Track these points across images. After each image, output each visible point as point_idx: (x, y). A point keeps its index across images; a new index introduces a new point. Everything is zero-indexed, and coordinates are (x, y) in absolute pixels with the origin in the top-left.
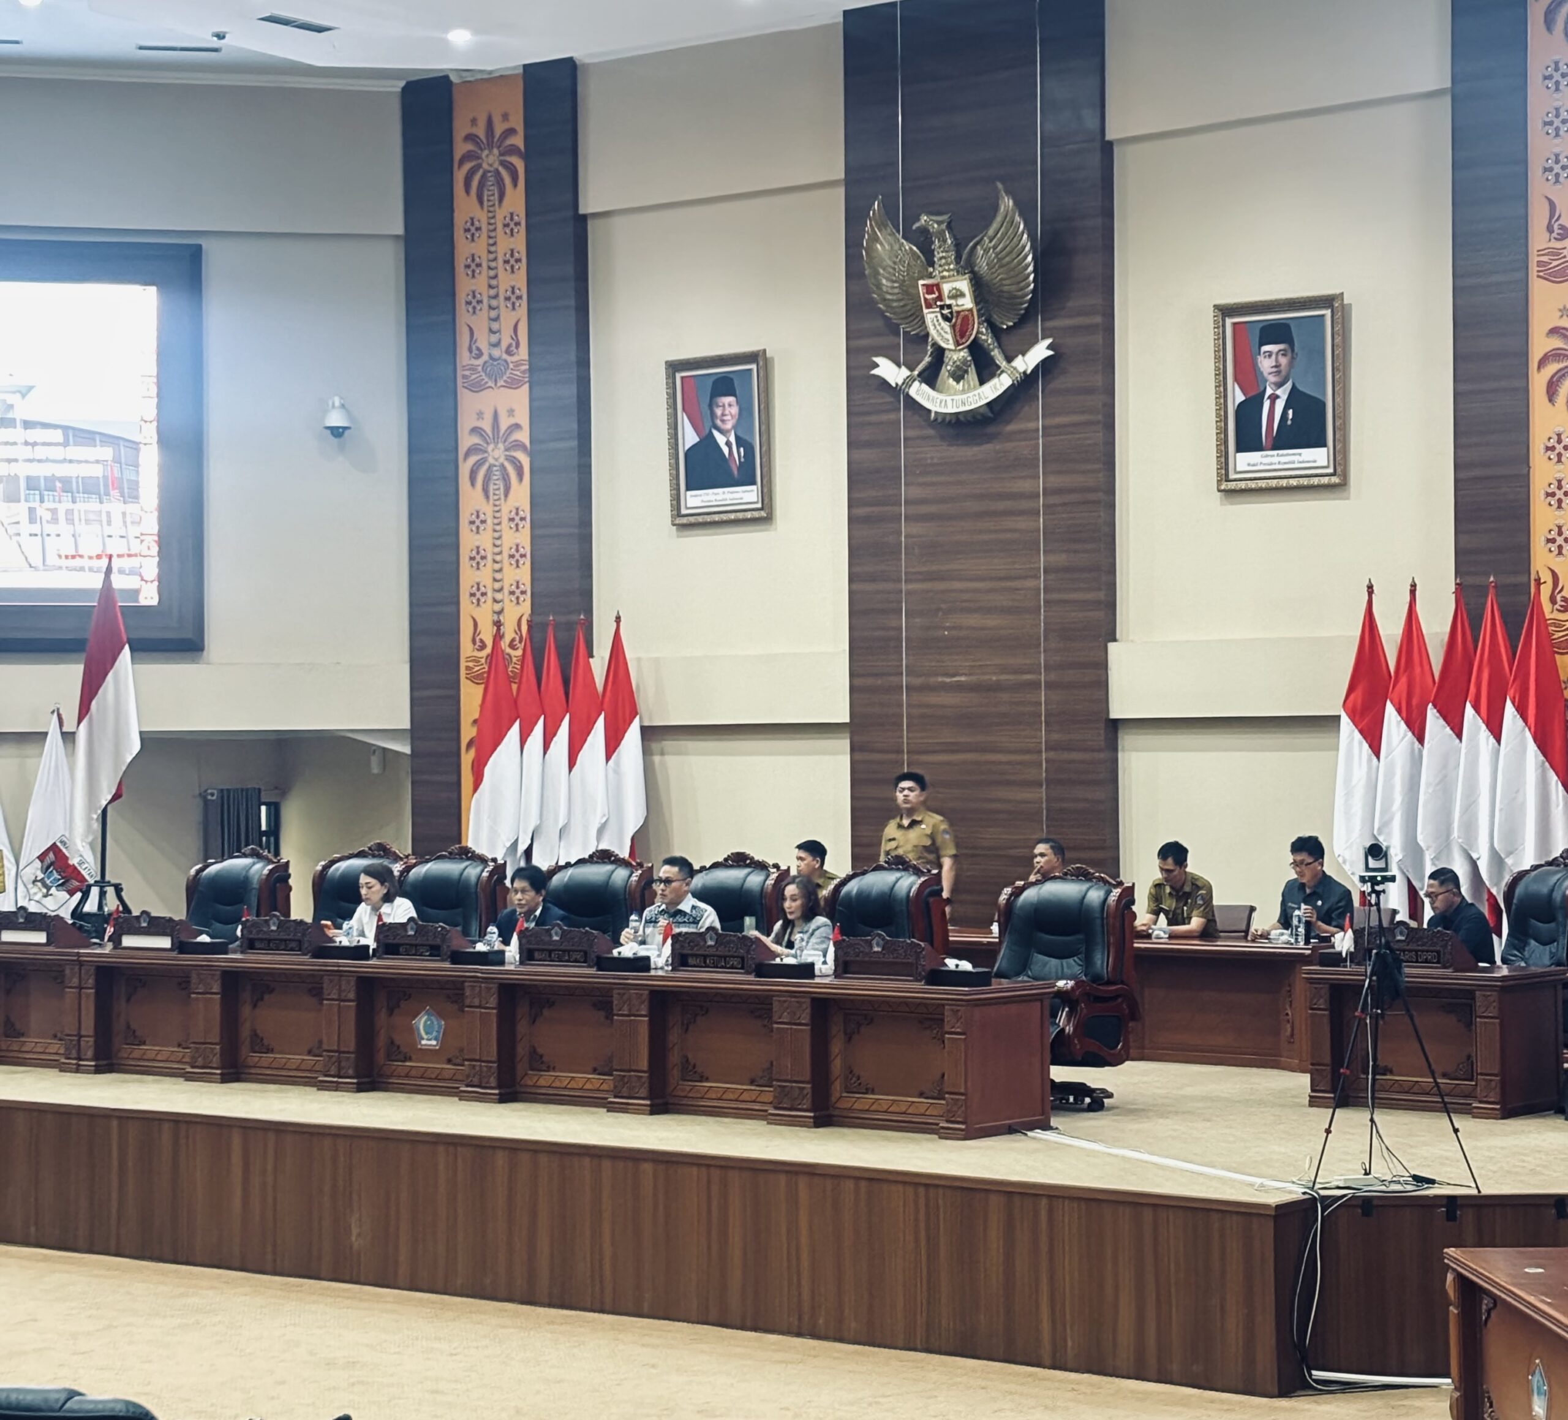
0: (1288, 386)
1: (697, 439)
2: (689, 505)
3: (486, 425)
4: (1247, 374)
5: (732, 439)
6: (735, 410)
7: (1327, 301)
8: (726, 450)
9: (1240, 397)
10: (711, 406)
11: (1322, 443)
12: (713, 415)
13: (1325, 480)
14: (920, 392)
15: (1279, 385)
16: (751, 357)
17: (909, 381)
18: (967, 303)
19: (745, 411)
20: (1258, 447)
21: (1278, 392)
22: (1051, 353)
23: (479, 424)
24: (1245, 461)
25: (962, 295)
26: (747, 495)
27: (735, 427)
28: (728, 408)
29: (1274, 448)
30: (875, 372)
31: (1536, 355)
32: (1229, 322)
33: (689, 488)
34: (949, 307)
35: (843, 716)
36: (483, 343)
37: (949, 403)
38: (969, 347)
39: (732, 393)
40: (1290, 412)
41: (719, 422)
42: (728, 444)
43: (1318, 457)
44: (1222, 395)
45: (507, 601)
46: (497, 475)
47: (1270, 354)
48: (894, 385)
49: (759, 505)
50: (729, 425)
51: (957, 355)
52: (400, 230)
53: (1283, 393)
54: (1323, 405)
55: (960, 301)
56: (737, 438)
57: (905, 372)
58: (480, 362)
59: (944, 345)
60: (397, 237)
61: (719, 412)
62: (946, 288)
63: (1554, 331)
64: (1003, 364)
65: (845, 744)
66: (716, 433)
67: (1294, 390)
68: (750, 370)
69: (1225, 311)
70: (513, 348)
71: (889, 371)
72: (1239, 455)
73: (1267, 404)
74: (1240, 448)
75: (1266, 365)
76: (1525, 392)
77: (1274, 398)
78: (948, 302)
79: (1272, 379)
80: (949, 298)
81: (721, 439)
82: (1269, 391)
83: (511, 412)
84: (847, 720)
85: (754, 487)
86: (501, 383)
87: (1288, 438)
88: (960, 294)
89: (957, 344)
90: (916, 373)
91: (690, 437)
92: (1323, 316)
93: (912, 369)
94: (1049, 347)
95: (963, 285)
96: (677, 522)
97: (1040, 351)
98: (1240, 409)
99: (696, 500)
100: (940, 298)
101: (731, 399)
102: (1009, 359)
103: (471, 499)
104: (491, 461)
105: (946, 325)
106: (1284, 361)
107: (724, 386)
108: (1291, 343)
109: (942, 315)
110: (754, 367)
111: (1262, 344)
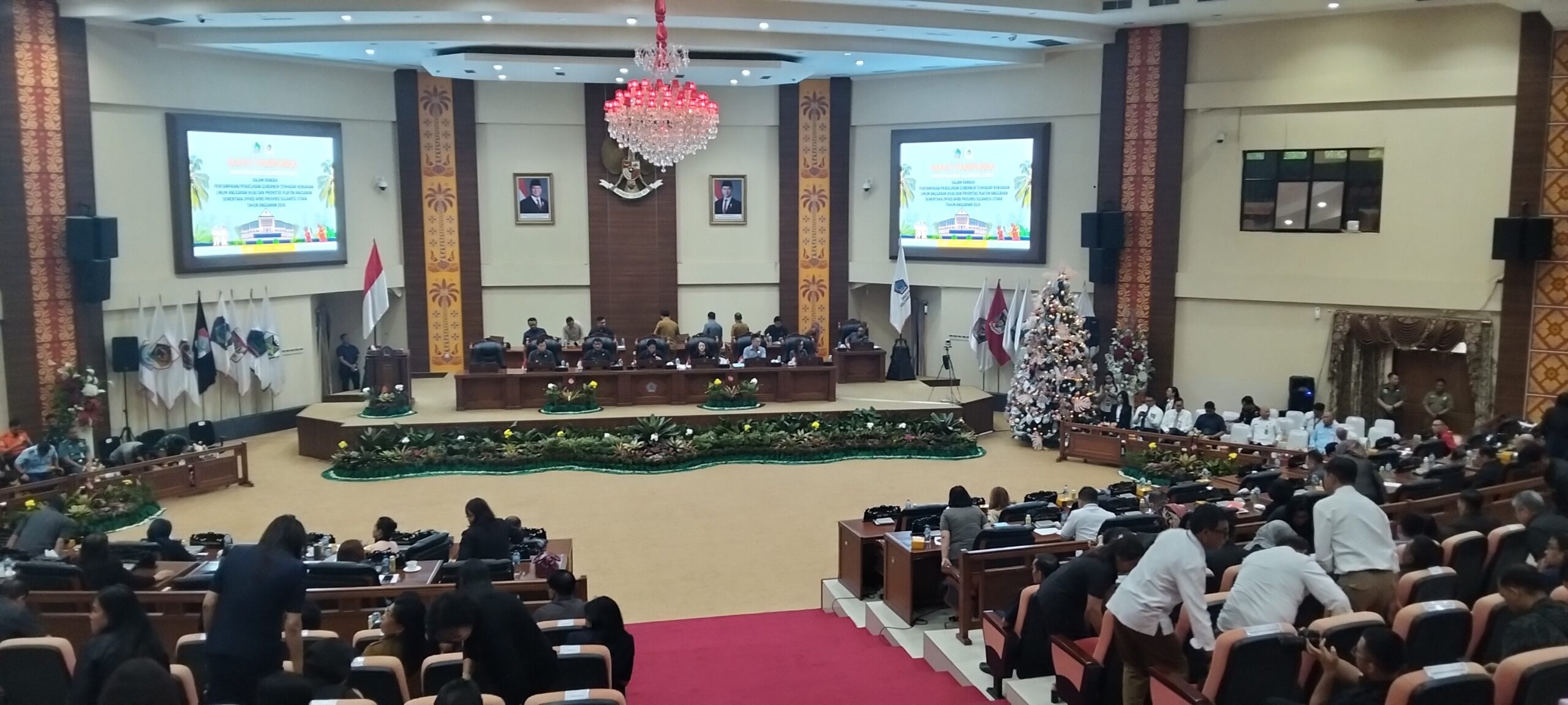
0: (731, 197)
1: (525, 198)
3: (436, 188)
4: (719, 193)
5: (539, 199)
6: (540, 190)
7: (743, 177)
8: (536, 202)
9: (716, 200)
10: (531, 188)
11: (740, 213)
12: (531, 191)
14: (617, 191)
15: (728, 197)
16: (549, 175)
17: (614, 188)
18: (638, 168)
19: (545, 191)
20: (721, 213)
22: (662, 184)
23: (432, 187)
26: (545, 217)
27: (540, 196)
28: (538, 189)
29: (726, 214)
30: (601, 184)
31: (800, 196)
32: (714, 179)
33: (521, 212)
34: (633, 168)
36: (433, 159)
37: (630, 196)
38: (636, 179)
39: (539, 185)
40: (731, 205)
41: (534, 194)
43: (739, 217)
44: (711, 198)
45: (446, 246)
46: (440, 204)
48: (607, 188)
50: (538, 194)
51: (631, 181)
52: (395, 120)
53: (729, 199)
54: (740, 203)
55: (636, 167)
56: (541, 199)
57: (612, 186)
58: (432, 166)
59: (628, 178)
60: (394, 122)
61: (533, 190)
62: (633, 163)
63: (805, 190)
64: (647, 187)
65: (588, 291)
66: (533, 197)
67: (732, 199)
68: (546, 179)
69: (713, 176)
70: (447, 163)
71: (604, 183)
72: (716, 215)
73: (724, 202)
74: (716, 213)
75: (724, 192)
76: (797, 204)
77: (726, 201)
79: (726, 195)
80: (634, 166)
81: (534, 199)
82: (725, 199)
83: (446, 184)
84: (589, 284)
85: (548, 215)
86: (442, 174)
87: (730, 211)
88: (636, 165)
90: (616, 185)
91: (522, 197)
93: (614, 184)
94: (662, 182)
95: (638, 163)
96: (517, 223)
97: (658, 183)
98: (716, 203)
99: (524, 217)
100: (630, 165)
101: (539, 187)
102: (648, 184)
103: (428, 212)
104: (438, 200)
105: (630, 174)
106: (729, 191)
107: (536, 182)
108: (732, 187)
109: (630, 170)
111: (723, 185)
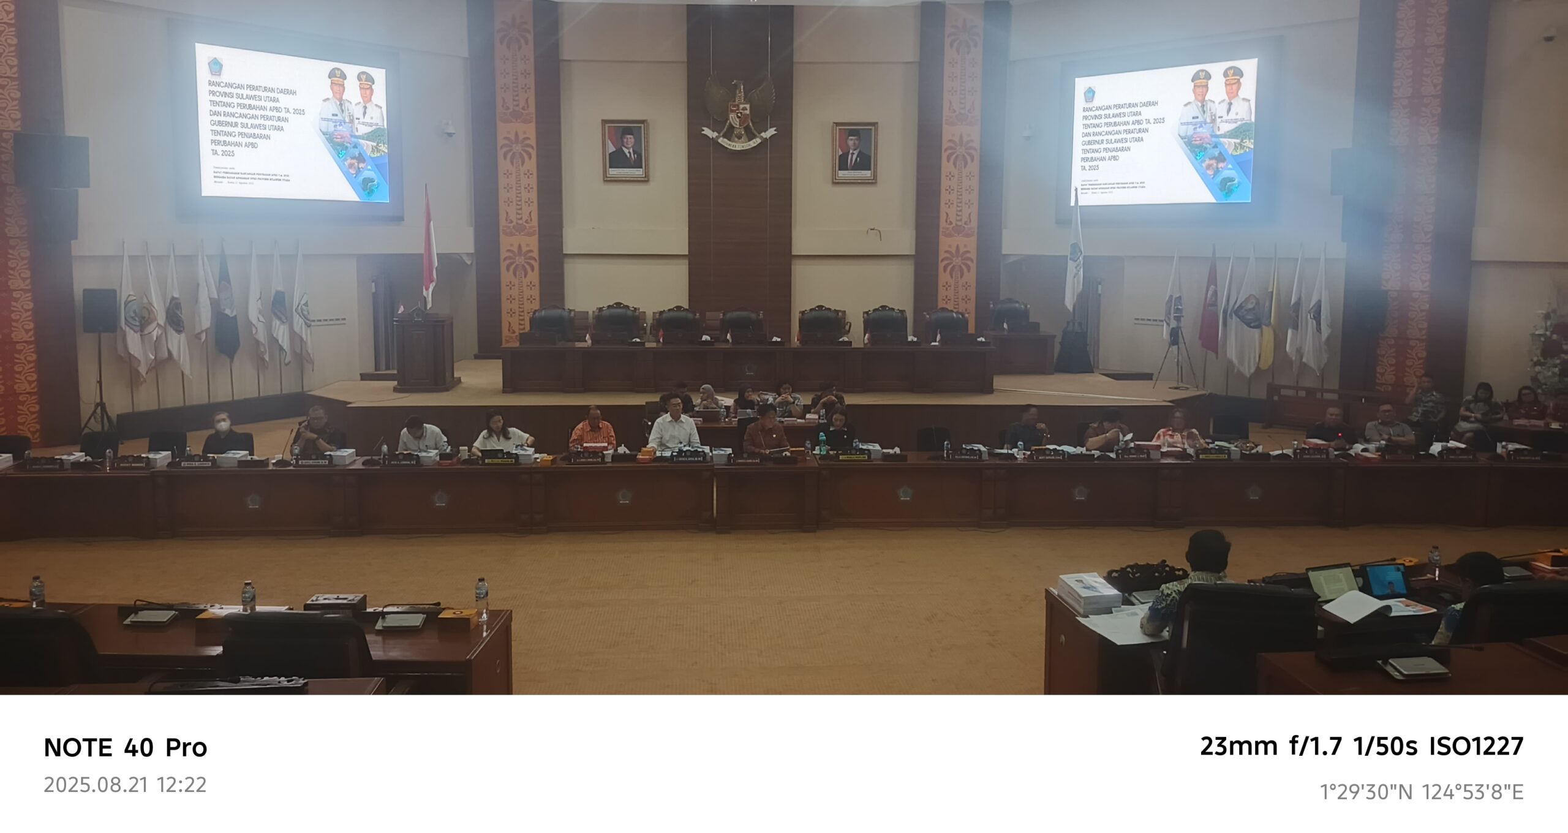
0: (858, 151)
1: (614, 149)
2: (611, 173)
3: (512, 136)
4: (844, 145)
5: (631, 151)
6: (633, 140)
7: (875, 124)
8: (628, 155)
9: (841, 153)
10: (622, 138)
11: (870, 169)
12: (623, 141)
13: (870, 181)
14: (723, 141)
15: (855, 150)
16: (643, 122)
17: (718, 137)
18: (748, 112)
19: (638, 142)
20: (847, 169)
21: (854, 152)
22: (776, 132)
23: (508, 136)
24: (841, 173)
25: (747, 109)
26: (639, 172)
27: (633, 147)
28: (630, 140)
29: (852, 170)
30: (703, 132)
31: (944, 148)
33: (611, 167)
34: (741, 113)
35: (685, 251)
37: (737, 147)
38: (744, 128)
39: (632, 134)
40: (858, 159)
41: (625, 144)
42: (629, 152)
43: (867, 174)
45: (523, 205)
46: (518, 156)
47: (852, 139)
48: (711, 137)
49: (644, 176)
50: (630, 146)
51: (740, 130)
52: (467, 56)
53: (856, 152)
54: (870, 157)
55: (746, 112)
56: (633, 151)
57: (715, 134)
58: (509, 111)
59: (735, 126)
60: (466, 58)
61: (625, 140)
62: (742, 106)
63: (951, 140)
64: (758, 135)
65: (686, 262)
66: (624, 149)
67: (860, 152)
68: (640, 126)
69: (837, 124)
70: (526, 108)
71: (707, 132)
72: (839, 172)
73: (850, 156)
74: (840, 169)
75: (851, 143)
77: (853, 154)
78: (741, 111)
79: (853, 148)
80: (742, 110)
81: (626, 151)
82: (851, 152)
83: (524, 132)
84: (687, 253)
85: (641, 169)
86: (519, 121)
87: (857, 167)
88: (744, 109)
89: (740, 126)
90: (721, 134)
91: (611, 148)
92: (871, 129)
93: (719, 133)
94: (775, 130)
95: (748, 106)
96: (605, 179)
97: (772, 131)
98: (840, 157)
100: (738, 110)
101: (632, 136)
102: (760, 133)
103: (504, 165)
104: (514, 150)
105: (738, 120)
106: (857, 142)
107: (628, 131)
108: (860, 137)
109: (737, 115)
110: (643, 125)
111: (849, 135)
